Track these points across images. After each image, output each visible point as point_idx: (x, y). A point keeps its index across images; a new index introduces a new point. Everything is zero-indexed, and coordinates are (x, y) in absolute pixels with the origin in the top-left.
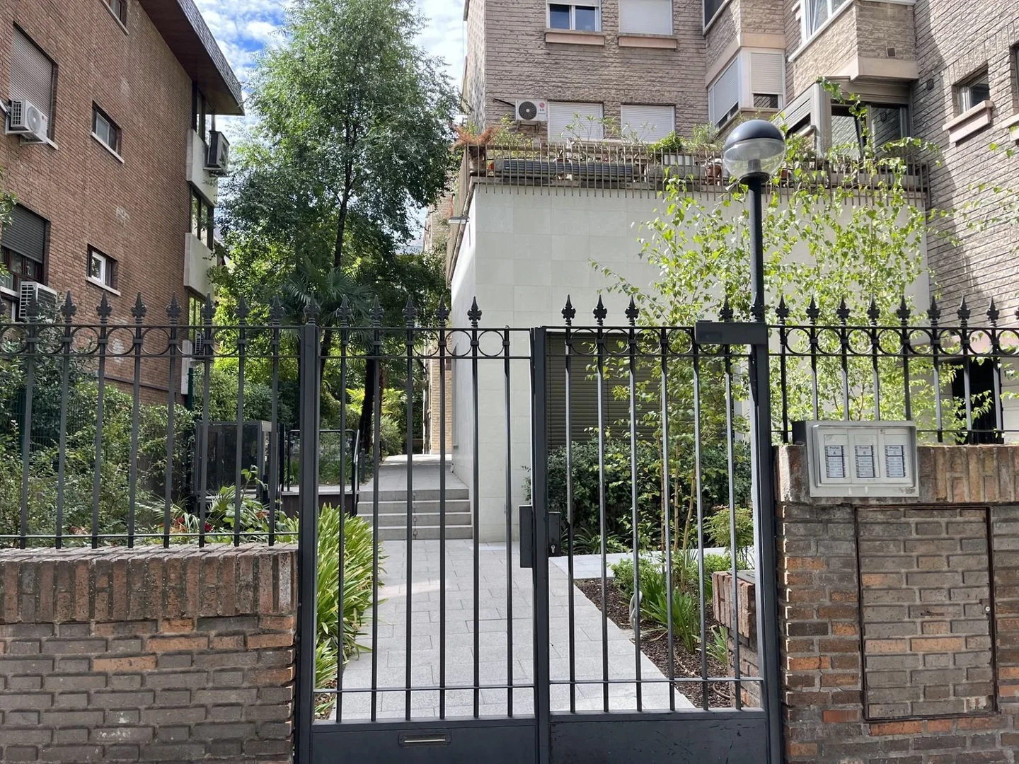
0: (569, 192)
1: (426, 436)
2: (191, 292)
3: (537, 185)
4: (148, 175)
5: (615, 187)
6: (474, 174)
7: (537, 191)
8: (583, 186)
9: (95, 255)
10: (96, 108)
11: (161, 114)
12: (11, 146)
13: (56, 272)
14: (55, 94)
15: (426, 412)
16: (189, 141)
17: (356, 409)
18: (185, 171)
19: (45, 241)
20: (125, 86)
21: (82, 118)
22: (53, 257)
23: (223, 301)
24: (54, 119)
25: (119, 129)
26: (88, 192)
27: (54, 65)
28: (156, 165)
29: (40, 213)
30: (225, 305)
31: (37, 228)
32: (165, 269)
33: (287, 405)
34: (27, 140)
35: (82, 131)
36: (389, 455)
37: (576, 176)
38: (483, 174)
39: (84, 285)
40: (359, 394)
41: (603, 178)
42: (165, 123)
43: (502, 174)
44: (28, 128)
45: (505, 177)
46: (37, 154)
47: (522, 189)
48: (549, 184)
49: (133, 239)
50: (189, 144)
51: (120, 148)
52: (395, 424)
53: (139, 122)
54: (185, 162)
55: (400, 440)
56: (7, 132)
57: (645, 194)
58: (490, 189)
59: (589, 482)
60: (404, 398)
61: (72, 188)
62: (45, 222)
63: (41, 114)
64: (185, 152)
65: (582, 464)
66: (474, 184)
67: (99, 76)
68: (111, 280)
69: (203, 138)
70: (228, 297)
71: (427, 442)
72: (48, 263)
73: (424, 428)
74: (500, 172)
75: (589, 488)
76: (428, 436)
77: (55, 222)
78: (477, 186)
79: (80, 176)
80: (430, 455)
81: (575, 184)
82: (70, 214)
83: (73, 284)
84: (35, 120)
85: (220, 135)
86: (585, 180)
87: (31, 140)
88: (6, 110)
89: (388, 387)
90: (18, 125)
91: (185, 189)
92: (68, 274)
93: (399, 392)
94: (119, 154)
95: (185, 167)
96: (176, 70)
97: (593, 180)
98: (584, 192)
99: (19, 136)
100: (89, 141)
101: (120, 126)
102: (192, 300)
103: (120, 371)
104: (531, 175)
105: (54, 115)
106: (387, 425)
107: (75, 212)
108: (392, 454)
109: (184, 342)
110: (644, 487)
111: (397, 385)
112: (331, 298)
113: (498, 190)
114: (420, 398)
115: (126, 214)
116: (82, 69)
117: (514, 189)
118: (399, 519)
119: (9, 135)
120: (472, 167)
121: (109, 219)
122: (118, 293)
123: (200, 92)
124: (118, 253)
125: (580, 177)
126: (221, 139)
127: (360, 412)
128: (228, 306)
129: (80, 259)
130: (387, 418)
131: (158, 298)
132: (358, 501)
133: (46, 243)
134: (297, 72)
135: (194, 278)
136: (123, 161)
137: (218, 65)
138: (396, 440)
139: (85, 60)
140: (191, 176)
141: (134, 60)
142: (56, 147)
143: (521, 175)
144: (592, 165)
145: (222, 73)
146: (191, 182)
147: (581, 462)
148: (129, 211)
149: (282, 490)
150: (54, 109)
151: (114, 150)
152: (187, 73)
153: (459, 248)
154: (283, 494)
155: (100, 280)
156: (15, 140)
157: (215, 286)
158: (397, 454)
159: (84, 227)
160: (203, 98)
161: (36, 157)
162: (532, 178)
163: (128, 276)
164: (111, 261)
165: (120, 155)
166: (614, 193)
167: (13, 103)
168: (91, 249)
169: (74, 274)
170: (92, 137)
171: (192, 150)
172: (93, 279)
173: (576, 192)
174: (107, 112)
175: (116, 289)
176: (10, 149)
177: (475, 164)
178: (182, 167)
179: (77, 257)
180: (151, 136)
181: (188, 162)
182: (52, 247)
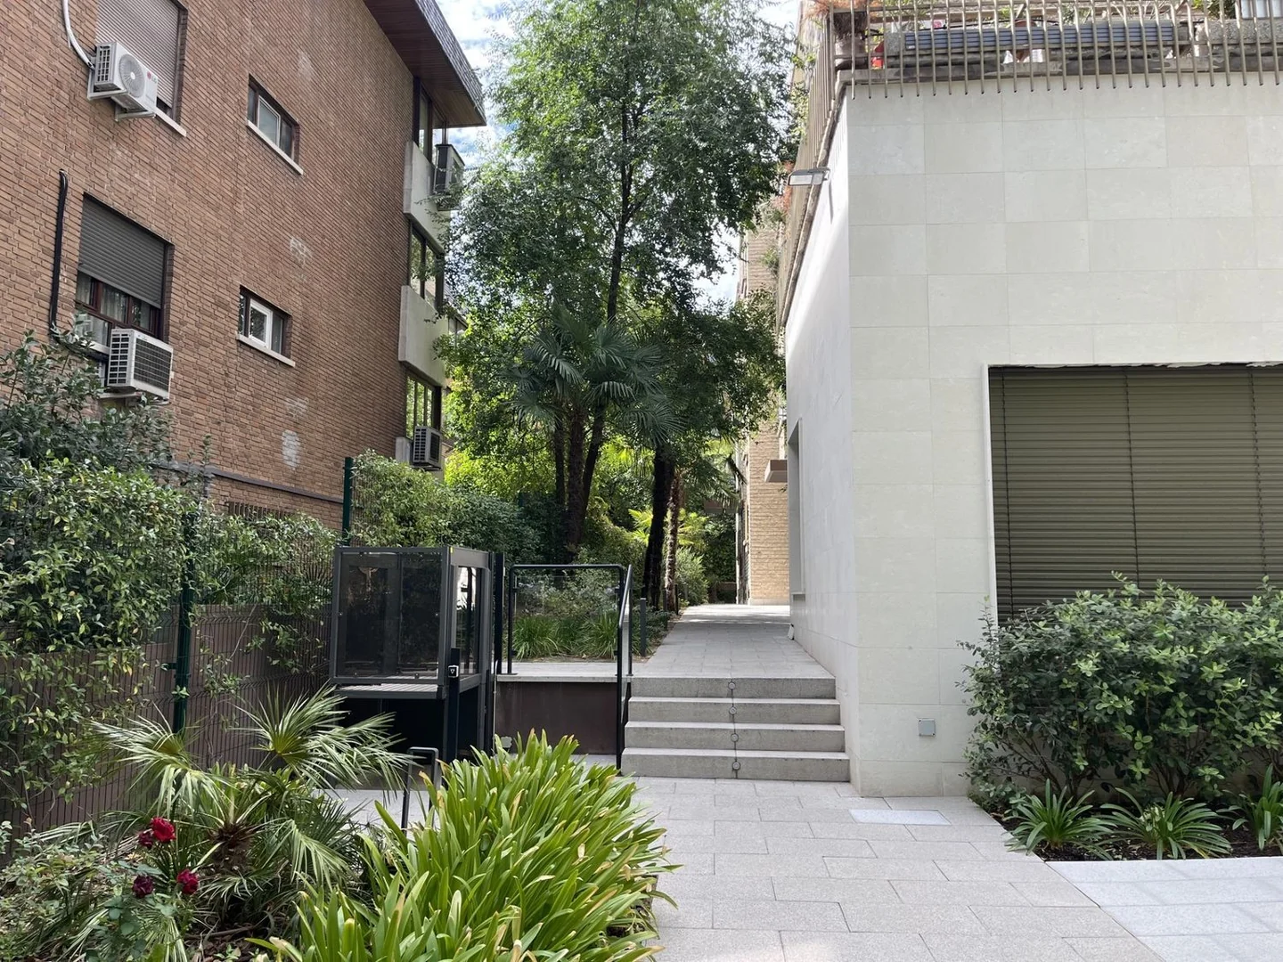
0: (1040, 84)
1: (741, 579)
2: (409, 370)
3: (974, 76)
4: (342, 197)
5: (1139, 70)
6: (845, 67)
7: (974, 87)
8: (1072, 72)
9: (254, 304)
10: (255, 87)
11: (365, 115)
12: (97, 117)
13: (183, 323)
14: (182, 54)
15: (740, 544)
16: (407, 158)
17: (641, 538)
18: (402, 197)
19: (166, 274)
20: (305, 65)
21: (233, 100)
22: (177, 300)
23: (456, 385)
24: (180, 90)
25: (296, 125)
26: (241, 209)
27: (182, 11)
28: (356, 186)
29: (153, 229)
30: (460, 390)
31: (153, 255)
32: (369, 334)
33: (534, 528)
34: (124, 111)
35: (230, 117)
36: (690, 605)
37: (1053, 53)
38: (862, 65)
39: (235, 346)
40: (645, 517)
41: (1113, 52)
42: (370, 128)
43: (902, 61)
44: (119, 85)
45: (907, 66)
46: (148, 139)
47: (942, 89)
48: (999, 73)
49: (316, 286)
50: (407, 162)
51: (297, 153)
52: (698, 560)
53: (327, 118)
54: (402, 186)
55: (705, 584)
56: (91, 95)
57: (1204, 80)
58: (878, 94)
59: (1129, 684)
60: (710, 527)
61: (213, 199)
62: (167, 246)
63: (145, 69)
64: (402, 173)
65: (1111, 645)
66: (846, 85)
67: (260, 41)
68: (282, 342)
69: (429, 157)
70: (462, 379)
71: (744, 587)
72: (169, 308)
73: (738, 567)
74: (897, 57)
75: (1131, 697)
76: (744, 578)
77: (182, 247)
78: (851, 91)
79: (227, 184)
80: (749, 606)
81: (1053, 67)
82: (210, 238)
83: (214, 343)
84: (133, 76)
85: (450, 149)
86: (1076, 59)
87: (132, 111)
88: (87, 61)
89: (688, 510)
90: (104, 83)
91: (402, 226)
92: (204, 327)
93: (703, 519)
94: (296, 161)
95: (402, 193)
96: (388, 56)
97: (1092, 58)
98: (1073, 83)
99: (109, 100)
100: (244, 135)
101: (297, 120)
102: (411, 383)
103: (294, 478)
104: (960, 57)
105: (181, 85)
106: (686, 562)
107: (219, 237)
108: (693, 603)
109: (399, 440)
110: (1260, 697)
111: (700, 507)
112: (598, 363)
113: (894, 92)
114: (731, 526)
115: (305, 249)
116: (230, 24)
117: (926, 89)
118: (705, 736)
119: (95, 100)
120: (839, 52)
121: (277, 254)
122: (292, 363)
123: (425, 93)
124: (293, 305)
125: (1065, 53)
126: (451, 154)
127: (646, 541)
128: (464, 392)
129: (226, 307)
130: (687, 551)
131: (356, 375)
132: (629, 696)
133: (167, 278)
134: (550, 36)
135: (413, 350)
136: (301, 171)
137: (447, 48)
138: (699, 583)
139: (235, 13)
140: (409, 206)
141: (320, 29)
142: (183, 132)
143: (940, 58)
144: (1089, 28)
145: (451, 59)
146: (410, 214)
147: (1109, 637)
148: (311, 245)
149: (499, 671)
150: (181, 76)
151: (289, 155)
152: (406, 63)
153: (803, 253)
154: (500, 678)
155: (265, 344)
156: (105, 109)
157: (445, 363)
158: (702, 603)
159: (235, 261)
160: (430, 102)
161: (146, 143)
162: (962, 64)
163: (308, 339)
164: (281, 316)
165: (297, 163)
166: (1139, 80)
167: (99, 50)
168: (247, 294)
169: (216, 328)
170: (248, 128)
171: (411, 170)
172: (252, 340)
173: (1057, 84)
174: (274, 96)
175: (289, 357)
176: (95, 124)
177: (846, 47)
178: (397, 193)
179: (219, 304)
180: (348, 142)
181: (406, 187)
182: (176, 285)
